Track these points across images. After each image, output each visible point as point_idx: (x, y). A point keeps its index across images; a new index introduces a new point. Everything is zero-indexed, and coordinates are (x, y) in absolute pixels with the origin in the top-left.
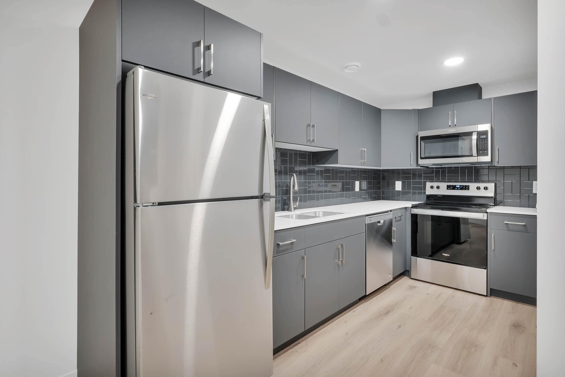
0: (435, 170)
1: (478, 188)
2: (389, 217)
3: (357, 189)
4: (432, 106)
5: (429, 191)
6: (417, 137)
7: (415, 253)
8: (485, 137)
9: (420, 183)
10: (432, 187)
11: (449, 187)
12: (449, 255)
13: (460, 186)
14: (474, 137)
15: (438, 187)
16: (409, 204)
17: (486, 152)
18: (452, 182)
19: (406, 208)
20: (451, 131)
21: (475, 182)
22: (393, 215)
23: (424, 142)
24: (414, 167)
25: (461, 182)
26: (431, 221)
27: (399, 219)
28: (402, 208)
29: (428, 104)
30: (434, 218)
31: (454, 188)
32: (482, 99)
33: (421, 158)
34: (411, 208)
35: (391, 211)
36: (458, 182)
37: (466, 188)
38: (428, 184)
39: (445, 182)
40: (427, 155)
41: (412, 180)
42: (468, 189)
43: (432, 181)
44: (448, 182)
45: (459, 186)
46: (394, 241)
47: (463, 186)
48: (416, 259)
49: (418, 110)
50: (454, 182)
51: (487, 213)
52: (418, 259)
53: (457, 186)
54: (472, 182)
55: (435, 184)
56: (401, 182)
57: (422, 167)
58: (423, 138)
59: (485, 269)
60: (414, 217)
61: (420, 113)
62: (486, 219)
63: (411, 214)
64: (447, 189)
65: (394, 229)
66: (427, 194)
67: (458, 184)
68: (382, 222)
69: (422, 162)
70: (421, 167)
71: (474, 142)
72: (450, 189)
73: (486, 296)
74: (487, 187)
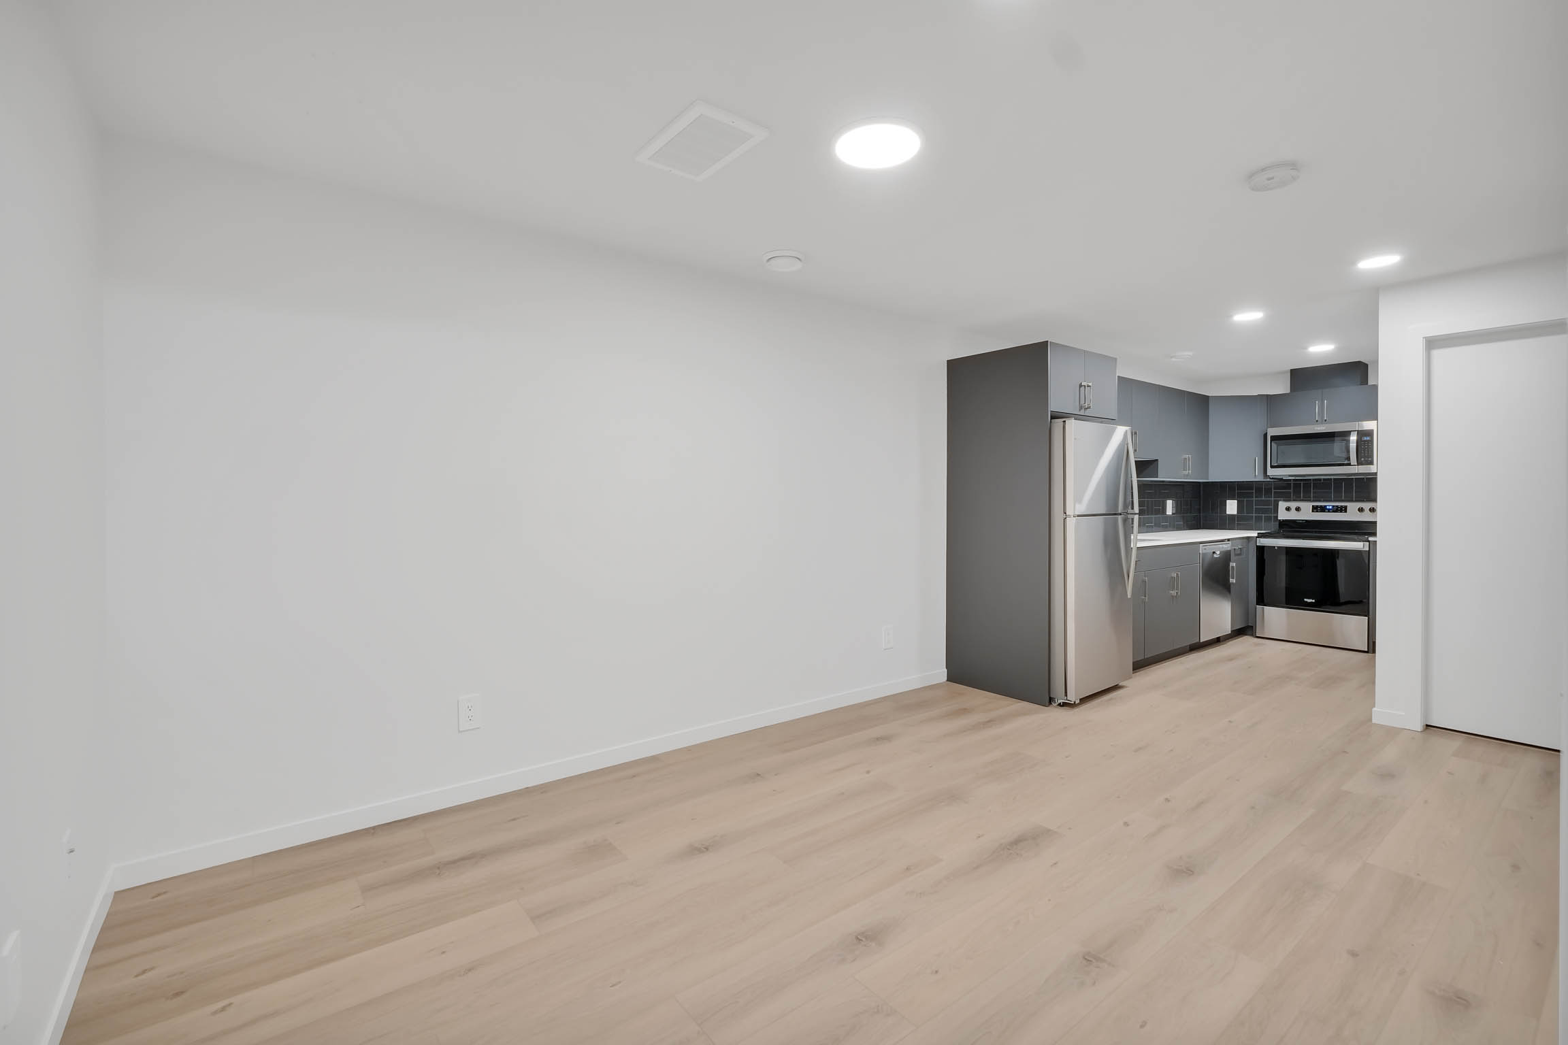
0: (1294, 484)
1: (1361, 510)
2: (1227, 547)
3: (1170, 510)
4: (1288, 391)
5: (1283, 515)
6: (1265, 435)
7: (1261, 600)
8: (1368, 438)
9: (1268, 503)
10: (1288, 509)
11: (1315, 509)
12: (1314, 601)
13: (1333, 506)
14: (1353, 438)
15: (1298, 509)
16: (1254, 534)
17: (1370, 459)
18: (1320, 501)
19: (1248, 538)
20: (1319, 428)
21: (1356, 501)
22: (1232, 545)
23: (1276, 443)
24: (1260, 478)
25: (1335, 501)
26: (1286, 554)
27: (1239, 552)
28: (1243, 538)
29: (1281, 387)
30: (1289, 550)
31: (1323, 509)
32: (1367, 384)
33: (1272, 467)
34: (1257, 537)
35: (1229, 540)
36: (1331, 501)
37: (1343, 509)
38: (1282, 505)
39: (1310, 501)
40: (1280, 463)
41: (1256, 497)
42: (1346, 512)
43: (1288, 499)
44: (1314, 501)
45: (1331, 507)
46: (1233, 581)
47: (1337, 506)
48: (1263, 608)
49: (1267, 395)
50: (1324, 501)
51: (1369, 541)
52: (1266, 608)
53: (1328, 507)
54: (1351, 501)
55: (1293, 505)
56: (1236, 501)
57: (1273, 479)
58: (1274, 438)
59: (1366, 616)
60: (1261, 550)
61: (1270, 401)
62: (1368, 549)
63: (1257, 546)
64: (1313, 511)
65: (1233, 564)
66: (1279, 518)
67: (1329, 505)
68: (1218, 553)
69: (1272, 472)
70: (1271, 479)
71: (1353, 446)
72: (1317, 512)
73: (1367, 652)
74: (1373, 508)
